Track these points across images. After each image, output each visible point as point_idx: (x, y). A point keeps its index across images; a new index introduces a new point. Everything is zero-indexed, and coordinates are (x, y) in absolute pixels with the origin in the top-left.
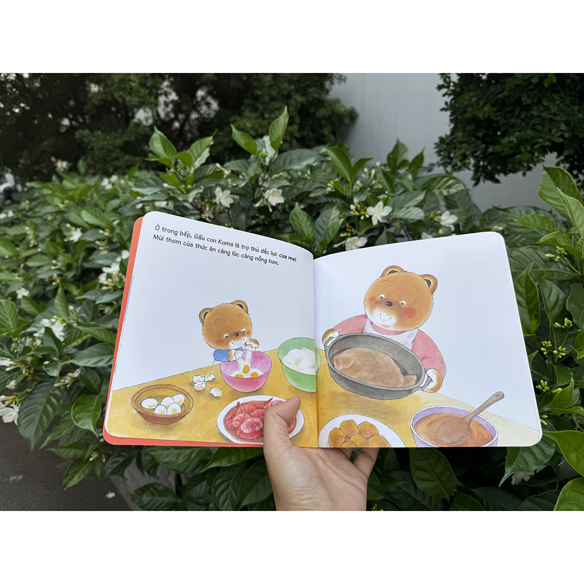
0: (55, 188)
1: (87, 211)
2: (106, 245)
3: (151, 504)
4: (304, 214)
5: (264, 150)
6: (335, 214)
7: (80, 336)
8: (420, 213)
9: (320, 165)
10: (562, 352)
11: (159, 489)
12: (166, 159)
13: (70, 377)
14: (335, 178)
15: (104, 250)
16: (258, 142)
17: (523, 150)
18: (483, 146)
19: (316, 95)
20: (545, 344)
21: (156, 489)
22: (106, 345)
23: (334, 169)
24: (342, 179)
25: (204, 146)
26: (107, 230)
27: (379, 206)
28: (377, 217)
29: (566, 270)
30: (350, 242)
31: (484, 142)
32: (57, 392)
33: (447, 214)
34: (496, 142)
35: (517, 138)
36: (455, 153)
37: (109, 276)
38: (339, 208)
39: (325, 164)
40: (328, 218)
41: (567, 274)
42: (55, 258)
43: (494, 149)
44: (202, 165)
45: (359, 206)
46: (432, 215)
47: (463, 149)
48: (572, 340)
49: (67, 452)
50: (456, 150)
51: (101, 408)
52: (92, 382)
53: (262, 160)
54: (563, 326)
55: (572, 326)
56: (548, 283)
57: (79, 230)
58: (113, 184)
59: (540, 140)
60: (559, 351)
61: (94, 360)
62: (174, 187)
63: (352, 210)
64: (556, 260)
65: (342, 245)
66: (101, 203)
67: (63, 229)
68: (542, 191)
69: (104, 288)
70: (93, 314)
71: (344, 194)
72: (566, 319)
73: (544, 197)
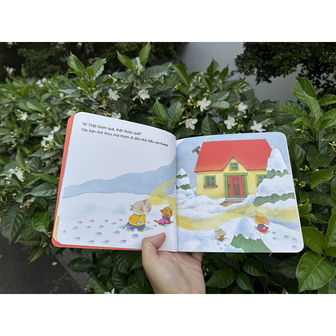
0: (9, 87)
1: (31, 102)
2: (44, 122)
3: (79, 268)
4: (161, 106)
5: (136, 66)
6: (179, 106)
7: (33, 179)
8: (227, 104)
9: (169, 76)
10: (304, 184)
11: (83, 260)
12: (78, 72)
13: (29, 202)
14: (178, 83)
15: (42, 126)
16: (133, 61)
17: (285, 64)
18: (262, 61)
22: (49, 183)
23: (178, 77)
24: (183, 84)
25: (101, 64)
26: (43, 114)
27: (204, 100)
28: (203, 106)
29: (307, 138)
30: (188, 121)
31: (263, 59)
32: (22, 211)
33: (242, 104)
34: (270, 59)
35: (282, 56)
36: (246, 65)
37: (47, 142)
38: (181, 102)
39: (172, 75)
40: (175, 108)
41: (307, 140)
42: (12, 130)
43: (268, 63)
44: (100, 75)
45: (192, 100)
46: (233, 105)
47: (251, 63)
48: (308, 177)
49: (29, 243)
50: (247, 63)
51: (49, 220)
52: (42, 204)
53: (135, 72)
54: (304, 170)
55: (309, 170)
56: (297, 146)
57: (26, 113)
58: (44, 84)
59: (294, 58)
60: (302, 184)
61: (43, 192)
62: (84, 89)
63: (189, 103)
64: (302, 132)
65: (183, 123)
66: (38, 96)
67: (16, 113)
68: (295, 92)
69: (45, 149)
70: (39, 165)
71: (184, 93)
72: (306, 166)
73: (296, 95)
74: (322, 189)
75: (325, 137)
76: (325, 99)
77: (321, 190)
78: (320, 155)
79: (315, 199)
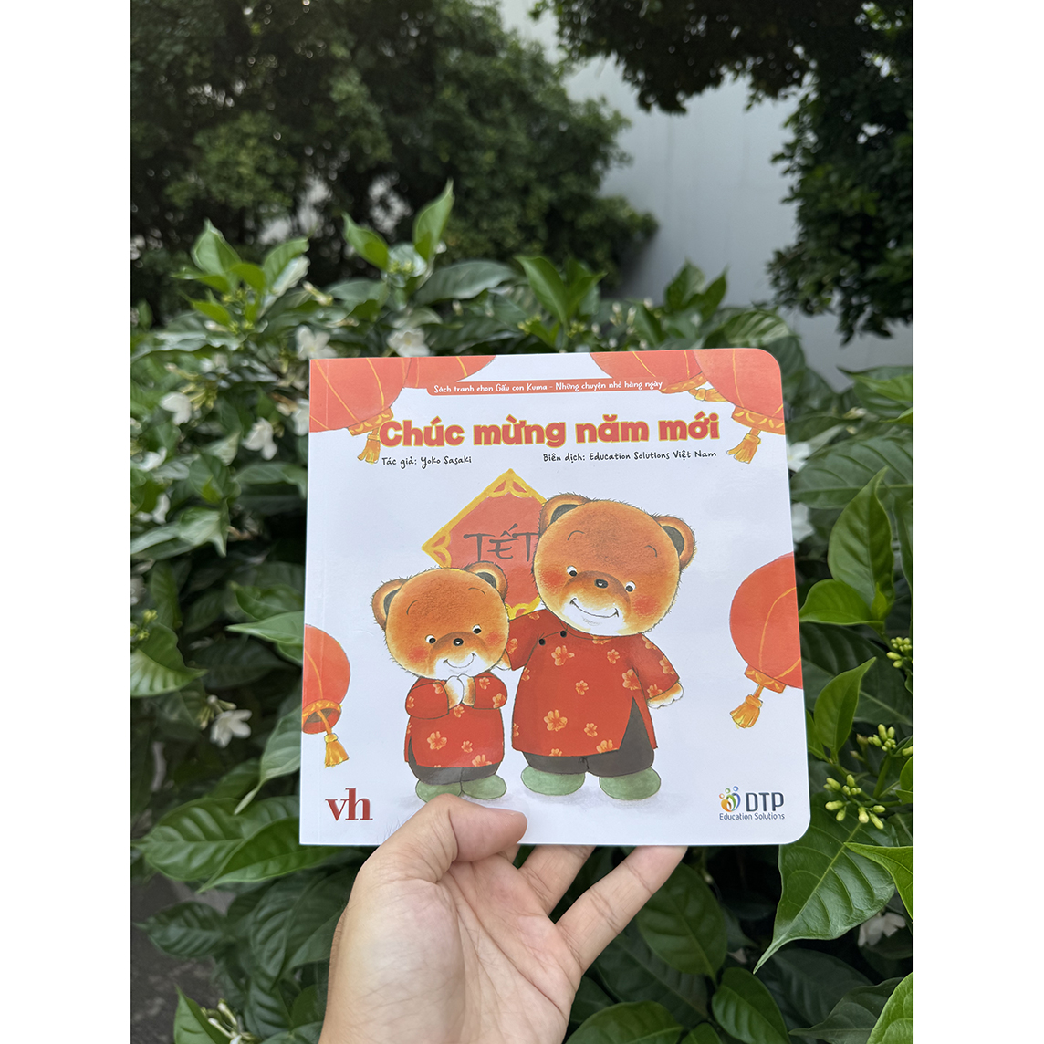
3: (185, 942)
5: (408, 264)
9: (512, 294)
11: (200, 913)
12: (217, 278)
14: (536, 315)
18: (855, 266)
19: (575, 189)
20: (897, 644)
21: (194, 914)
31: (858, 258)
36: (804, 281)
39: (521, 291)
43: (877, 272)
44: (290, 290)
47: (817, 273)
50: (808, 275)
53: (398, 278)
62: (224, 329)
71: (552, 345)
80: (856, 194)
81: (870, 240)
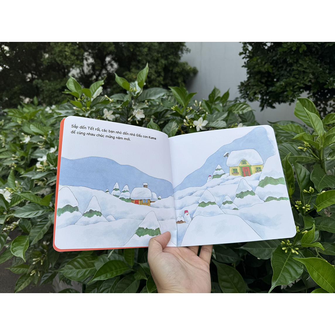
0: (16, 112)
1: (34, 125)
2: (44, 145)
4: (156, 125)
5: (135, 89)
6: (174, 125)
7: (20, 199)
8: (224, 124)
9: (167, 98)
10: (308, 208)
11: (72, 292)
12: (75, 93)
13: (14, 224)
14: (176, 105)
15: (43, 148)
16: (132, 84)
17: (288, 89)
18: (265, 87)
19: (173, 60)
20: (297, 203)
22: (35, 204)
23: (175, 100)
24: (180, 105)
25: (99, 85)
26: (45, 136)
27: (200, 120)
28: (199, 126)
29: (311, 157)
31: (266, 85)
32: (5, 234)
33: (241, 125)
34: (273, 85)
35: (285, 82)
36: (250, 92)
37: (42, 163)
38: (177, 122)
39: (170, 97)
40: (170, 127)
41: (311, 159)
42: (15, 153)
43: (272, 89)
44: (98, 96)
45: (189, 121)
46: (232, 126)
47: (254, 89)
48: (314, 200)
49: (18, 270)
50: (251, 90)
51: (29, 244)
52: (27, 227)
53: (133, 93)
54: (308, 192)
55: (314, 192)
56: (300, 165)
57: (29, 137)
58: (53, 110)
59: (298, 83)
60: (306, 207)
61: (27, 213)
63: (185, 123)
64: (304, 150)
66: (44, 121)
67: (20, 136)
68: (297, 112)
69: (38, 170)
70: (31, 186)
71: (181, 114)
72: (310, 188)
73: (298, 116)
74: (331, 214)
75: (331, 156)
76: (329, 118)
77: (329, 215)
78: (327, 176)
79: (323, 225)
80: (266, 66)
81: (270, 79)
